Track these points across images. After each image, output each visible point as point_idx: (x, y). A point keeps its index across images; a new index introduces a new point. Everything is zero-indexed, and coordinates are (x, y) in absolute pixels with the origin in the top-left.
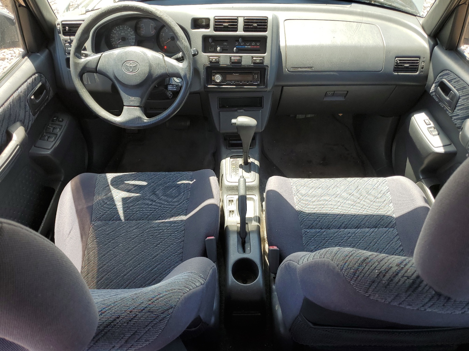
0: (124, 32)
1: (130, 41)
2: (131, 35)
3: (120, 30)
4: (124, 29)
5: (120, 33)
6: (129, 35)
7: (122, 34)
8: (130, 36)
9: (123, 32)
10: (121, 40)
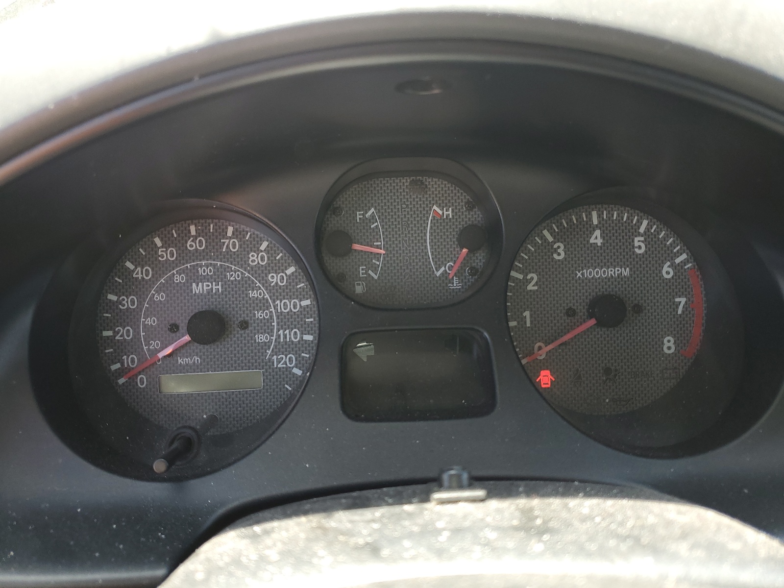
0: (219, 275)
1: (261, 338)
2: (277, 293)
3: (184, 255)
4: (214, 248)
5: (178, 279)
6: (253, 294)
7: (198, 289)
8: (263, 304)
9: (210, 271)
10: (187, 338)
